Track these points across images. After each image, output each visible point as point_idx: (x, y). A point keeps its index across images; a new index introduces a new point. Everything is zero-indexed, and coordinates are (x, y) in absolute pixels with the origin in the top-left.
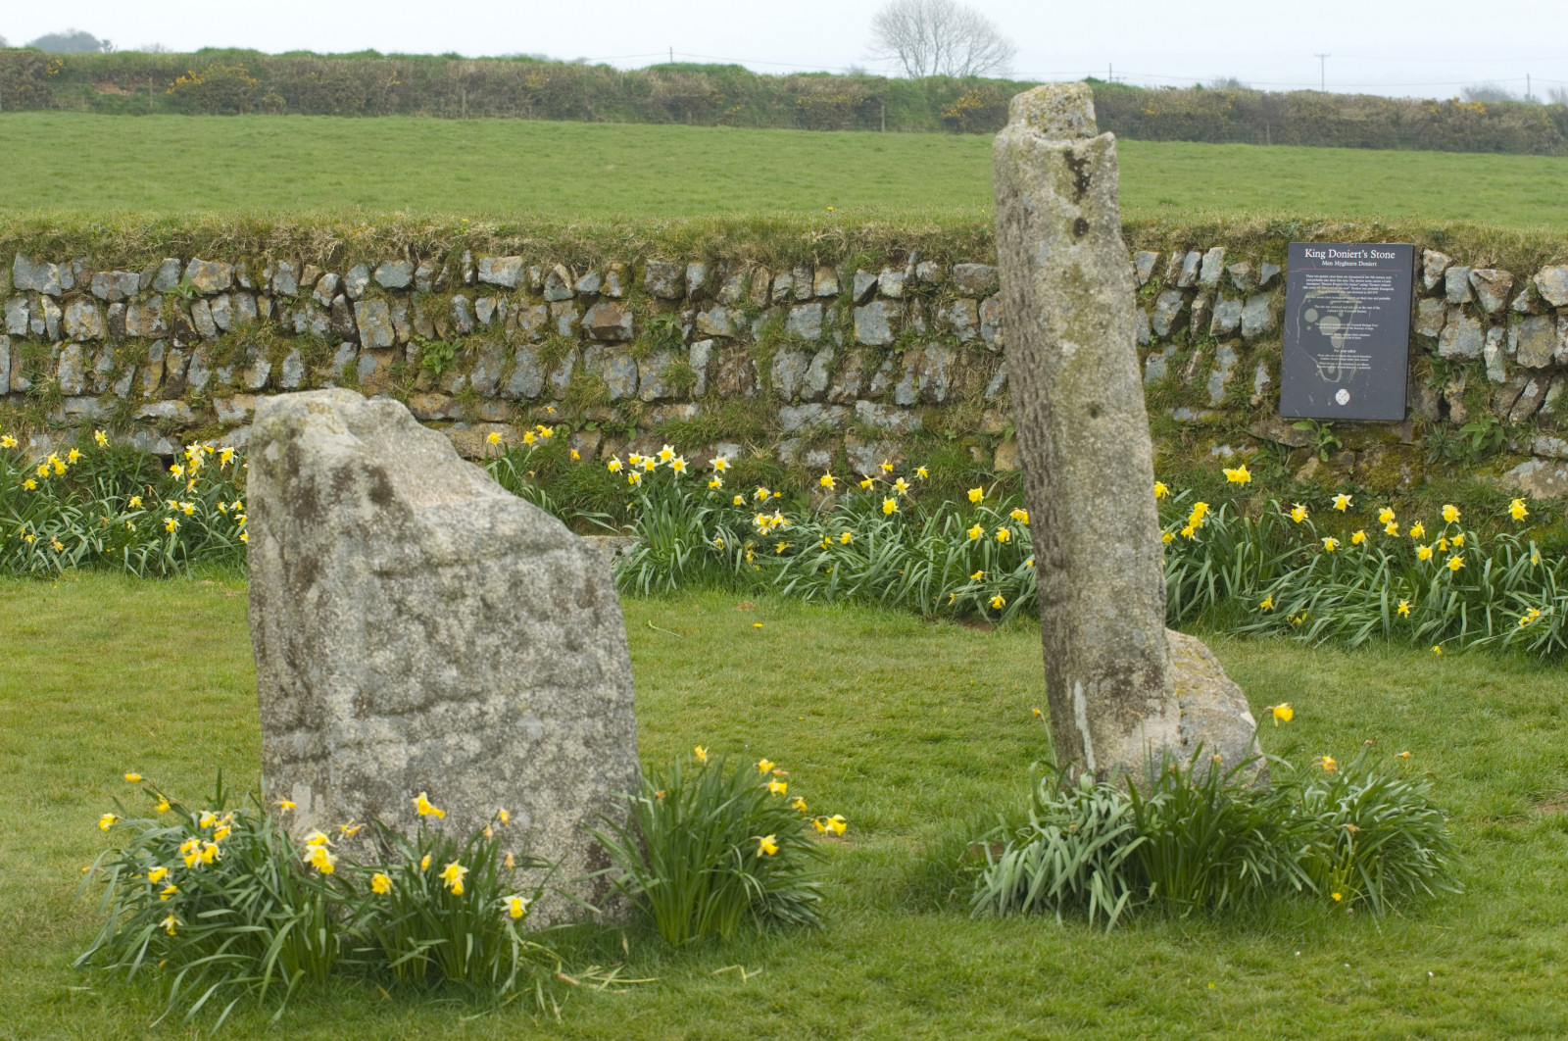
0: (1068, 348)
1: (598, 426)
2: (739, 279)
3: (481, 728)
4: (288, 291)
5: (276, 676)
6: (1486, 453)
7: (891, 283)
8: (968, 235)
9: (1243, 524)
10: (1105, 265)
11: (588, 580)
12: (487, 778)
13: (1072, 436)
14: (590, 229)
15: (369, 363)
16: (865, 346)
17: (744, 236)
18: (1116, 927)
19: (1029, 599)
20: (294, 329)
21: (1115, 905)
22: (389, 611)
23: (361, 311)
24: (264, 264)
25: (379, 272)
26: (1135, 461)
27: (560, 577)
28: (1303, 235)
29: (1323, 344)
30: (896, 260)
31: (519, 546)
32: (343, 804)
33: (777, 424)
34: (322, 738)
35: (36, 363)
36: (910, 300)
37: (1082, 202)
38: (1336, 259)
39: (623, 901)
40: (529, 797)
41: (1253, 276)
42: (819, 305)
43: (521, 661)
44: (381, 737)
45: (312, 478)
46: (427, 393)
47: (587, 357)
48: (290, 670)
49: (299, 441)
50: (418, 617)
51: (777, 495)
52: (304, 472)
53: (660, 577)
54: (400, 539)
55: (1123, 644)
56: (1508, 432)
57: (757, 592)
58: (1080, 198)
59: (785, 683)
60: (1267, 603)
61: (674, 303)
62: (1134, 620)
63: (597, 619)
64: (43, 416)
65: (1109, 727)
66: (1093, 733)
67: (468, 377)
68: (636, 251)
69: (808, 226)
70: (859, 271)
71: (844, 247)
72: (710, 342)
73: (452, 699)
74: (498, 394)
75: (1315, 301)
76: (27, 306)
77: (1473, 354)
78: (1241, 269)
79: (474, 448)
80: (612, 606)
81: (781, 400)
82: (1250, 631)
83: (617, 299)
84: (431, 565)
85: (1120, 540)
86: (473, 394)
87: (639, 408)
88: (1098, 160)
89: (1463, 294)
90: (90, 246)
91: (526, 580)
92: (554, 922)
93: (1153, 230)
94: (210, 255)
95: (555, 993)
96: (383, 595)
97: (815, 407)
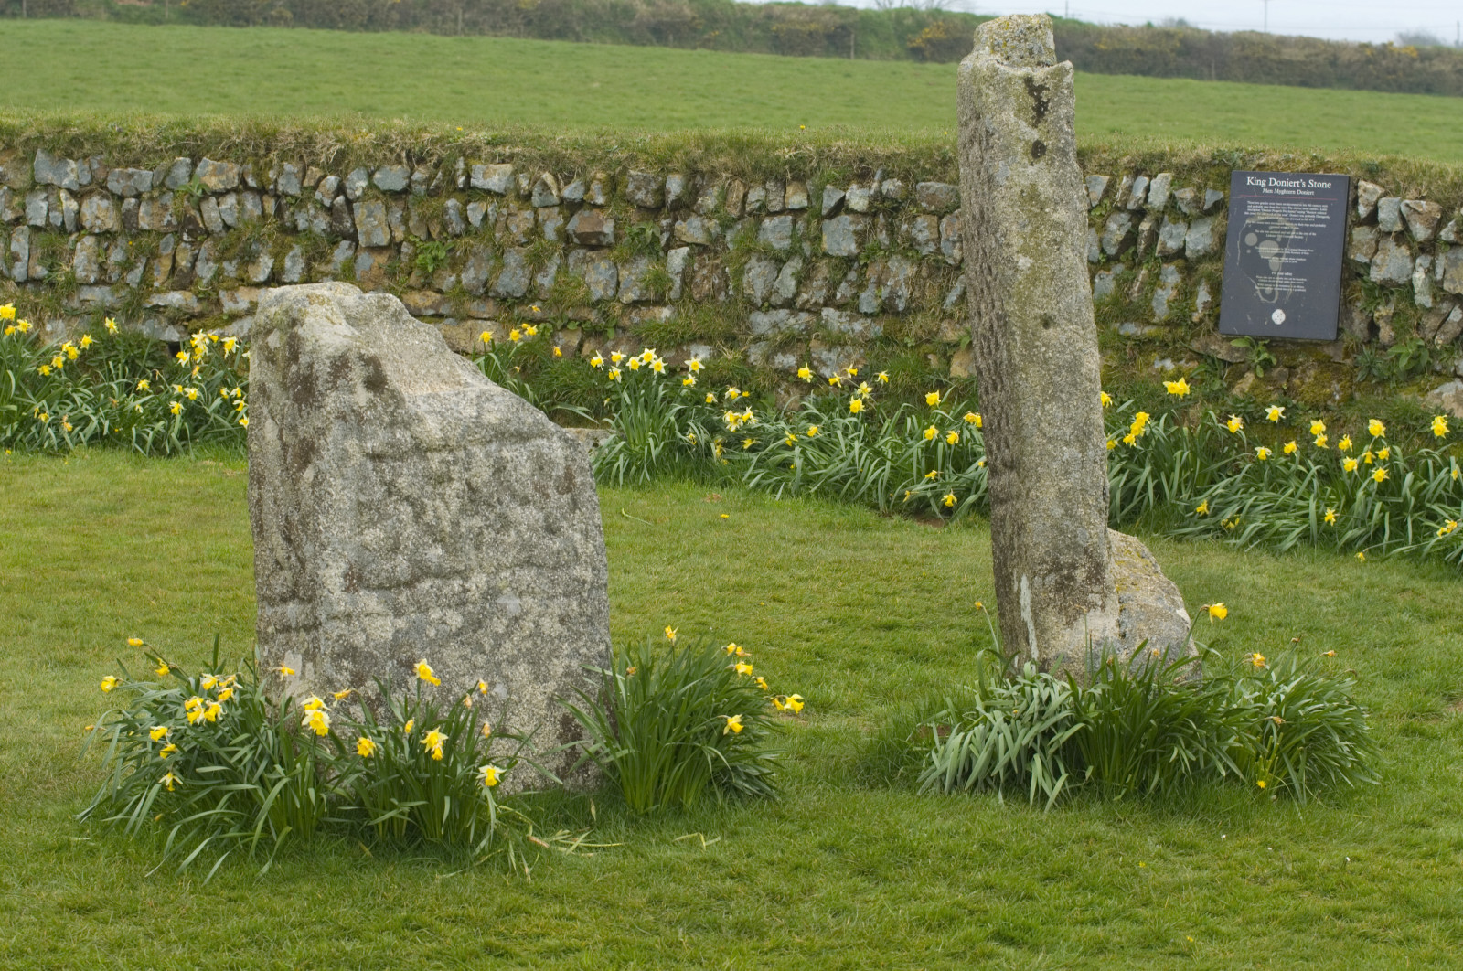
0: (1023, 262)
1: (579, 325)
2: (715, 191)
3: (464, 604)
4: (291, 191)
5: (272, 550)
6: (1412, 373)
7: (858, 198)
8: (931, 156)
9: (1182, 433)
10: (1061, 186)
11: (567, 468)
12: (467, 651)
13: (1025, 345)
14: (576, 140)
15: (366, 261)
16: (832, 257)
17: (721, 151)
18: (1054, 807)
19: (981, 498)
20: (296, 227)
21: (1053, 786)
22: (380, 491)
23: (360, 211)
24: (270, 165)
25: (377, 175)
26: (1083, 370)
27: (542, 464)
28: (1245, 164)
29: (1262, 267)
30: (863, 177)
31: (503, 434)
32: (331, 672)
33: (748, 328)
34: (313, 609)
35: (54, 253)
36: (875, 215)
37: (1040, 126)
38: (1276, 187)
39: (593, 770)
40: (506, 669)
41: (1197, 201)
42: (790, 217)
43: (503, 542)
44: (370, 610)
45: (311, 366)
46: (419, 290)
47: (571, 260)
48: (285, 545)
49: (299, 330)
50: (407, 498)
51: (746, 394)
52: (303, 360)
53: (634, 468)
54: (392, 424)
55: (1068, 542)
56: (1433, 354)
57: (724, 484)
58: (1038, 122)
59: (748, 571)
60: (1202, 508)
61: (654, 211)
62: (1078, 519)
63: (575, 505)
64: (59, 303)
65: (1052, 619)
66: (1037, 625)
67: (458, 276)
68: (619, 162)
69: (781, 143)
70: (828, 186)
71: (814, 164)
72: (687, 249)
73: (437, 576)
74: (486, 292)
75: (1255, 226)
76: (47, 199)
77: (1403, 280)
78: (1187, 194)
79: (462, 343)
80: (589, 493)
81: (751, 306)
82: (1185, 534)
83: (601, 207)
84: (420, 449)
85: (1067, 444)
86: (463, 292)
87: (618, 309)
88: (1057, 87)
89: (1394, 223)
90: (107, 145)
91: (509, 466)
92: (527, 788)
93: (1105, 155)
94: (219, 155)
95: (526, 854)
96: (374, 477)
97: (783, 313)
